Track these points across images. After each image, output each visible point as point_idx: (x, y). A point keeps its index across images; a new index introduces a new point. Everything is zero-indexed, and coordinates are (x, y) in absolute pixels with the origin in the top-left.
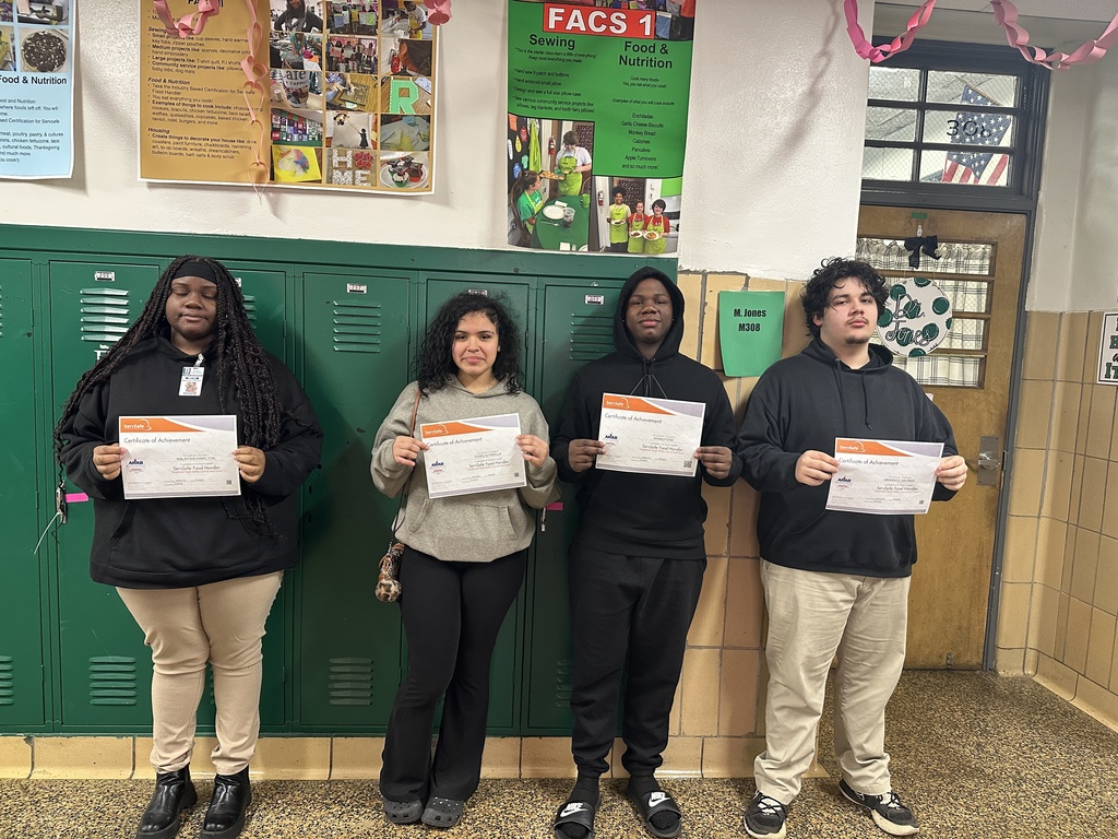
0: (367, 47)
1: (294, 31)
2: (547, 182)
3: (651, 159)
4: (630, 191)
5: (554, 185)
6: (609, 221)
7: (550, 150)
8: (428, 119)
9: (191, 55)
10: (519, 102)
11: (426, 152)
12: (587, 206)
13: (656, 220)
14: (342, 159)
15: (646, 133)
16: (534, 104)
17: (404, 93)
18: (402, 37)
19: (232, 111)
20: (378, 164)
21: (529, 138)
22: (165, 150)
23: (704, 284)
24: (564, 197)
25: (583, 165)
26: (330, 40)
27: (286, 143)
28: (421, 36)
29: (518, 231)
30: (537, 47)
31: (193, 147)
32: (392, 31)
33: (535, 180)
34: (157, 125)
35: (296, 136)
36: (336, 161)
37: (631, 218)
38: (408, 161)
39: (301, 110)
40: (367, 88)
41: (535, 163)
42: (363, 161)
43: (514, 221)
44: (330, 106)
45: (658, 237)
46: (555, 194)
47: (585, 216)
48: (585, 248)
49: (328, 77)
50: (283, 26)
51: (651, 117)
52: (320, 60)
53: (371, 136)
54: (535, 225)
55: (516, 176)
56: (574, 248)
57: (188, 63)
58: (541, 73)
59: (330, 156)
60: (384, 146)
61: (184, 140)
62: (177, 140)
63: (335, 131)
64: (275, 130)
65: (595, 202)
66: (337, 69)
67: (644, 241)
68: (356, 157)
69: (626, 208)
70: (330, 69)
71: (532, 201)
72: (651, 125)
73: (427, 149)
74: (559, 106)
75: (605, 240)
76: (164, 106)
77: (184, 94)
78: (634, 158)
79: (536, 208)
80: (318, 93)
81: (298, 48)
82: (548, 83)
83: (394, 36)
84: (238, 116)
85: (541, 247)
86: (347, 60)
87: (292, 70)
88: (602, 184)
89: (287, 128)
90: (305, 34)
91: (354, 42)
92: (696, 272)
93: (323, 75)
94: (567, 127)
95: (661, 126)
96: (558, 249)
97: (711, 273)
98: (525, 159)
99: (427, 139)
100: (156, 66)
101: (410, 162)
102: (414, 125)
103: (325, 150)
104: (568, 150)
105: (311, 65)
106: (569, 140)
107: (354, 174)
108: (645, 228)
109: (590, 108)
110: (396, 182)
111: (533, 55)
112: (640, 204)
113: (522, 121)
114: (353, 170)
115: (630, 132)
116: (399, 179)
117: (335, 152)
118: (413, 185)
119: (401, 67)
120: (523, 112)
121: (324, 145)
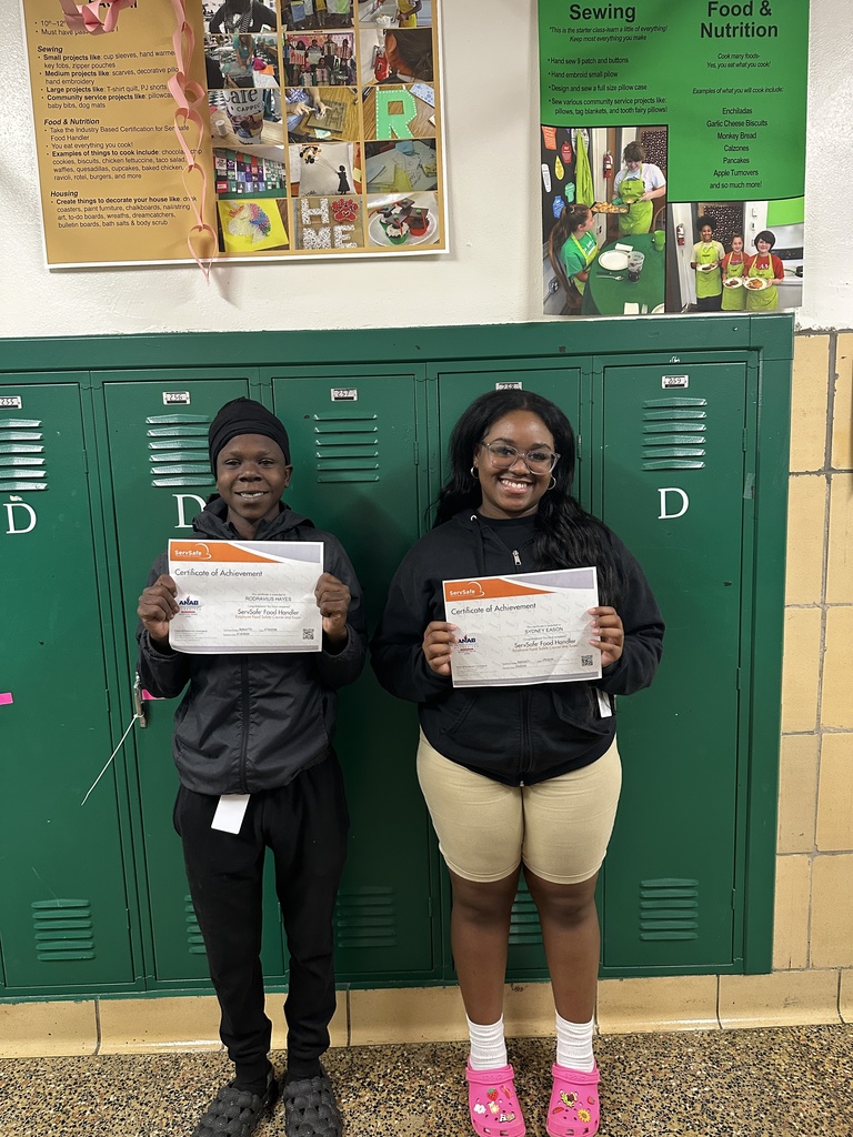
0: (340, 45)
1: (237, 33)
2: (602, 220)
3: (752, 173)
4: (721, 221)
5: (614, 223)
6: (694, 266)
7: (605, 172)
8: (432, 144)
9: (99, 81)
10: (558, 107)
11: (432, 193)
12: (662, 248)
13: (762, 261)
14: (315, 212)
15: (743, 136)
16: (579, 107)
17: (396, 108)
18: (388, 26)
19: (160, 156)
20: (365, 214)
21: (574, 158)
22: (75, 221)
23: (833, 347)
24: (627, 238)
25: (654, 189)
26: (287, 41)
27: (236, 196)
28: (415, 23)
29: (563, 293)
30: (582, 23)
31: (111, 213)
32: (374, 19)
33: (584, 217)
34: (62, 187)
35: (249, 185)
36: (306, 214)
37: (726, 259)
38: (406, 207)
39: (254, 147)
40: (343, 106)
41: (584, 193)
42: (344, 212)
43: (556, 280)
44: (294, 137)
45: (765, 285)
46: (615, 234)
47: (660, 261)
48: (660, 309)
49: (288, 95)
50: (222, 27)
51: (749, 111)
52: (276, 71)
53: (353, 175)
54: (587, 282)
55: (557, 214)
56: (644, 310)
57: (96, 94)
58: (588, 61)
59: (298, 209)
60: (372, 188)
61: (98, 204)
62: (88, 205)
63: (303, 173)
64: (220, 179)
65: (672, 241)
66: (300, 82)
67: (745, 292)
68: (334, 208)
69: (716, 247)
70: (290, 83)
71: (580, 248)
72: (750, 123)
73: (434, 188)
74: (615, 106)
75: (689, 294)
76: (66, 158)
77: (94, 138)
78: (727, 174)
79: (588, 256)
80: (276, 120)
81: (243, 56)
82: (599, 75)
83: (377, 26)
84: (169, 164)
85: (596, 313)
86: (313, 68)
87: (238, 90)
88: (682, 214)
89: (236, 175)
90: (254, 35)
91: (321, 40)
92: (820, 332)
93: (282, 93)
94: (629, 136)
95: (764, 123)
96: (622, 314)
97: (842, 331)
98: (569, 189)
99: (433, 173)
100: (52, 102)
101: (410, 208)
102: (411, 154)
103: (290, 201)
104: (631, 169)
105: (263, 80)
106: (633, 155)
107: (332, 231)
108: (745, 274)
109: (661, 105)
110: (392, 238)
111: (576, 35)
112: (737, 240)
113: (563, 135)
114: (330, 226)
115: (720, 136)
116: (395, 232)
117: (305, 202)
118: (416, 240)
119: (388, 71)
120: (563, 121)
121: (289, 193)
